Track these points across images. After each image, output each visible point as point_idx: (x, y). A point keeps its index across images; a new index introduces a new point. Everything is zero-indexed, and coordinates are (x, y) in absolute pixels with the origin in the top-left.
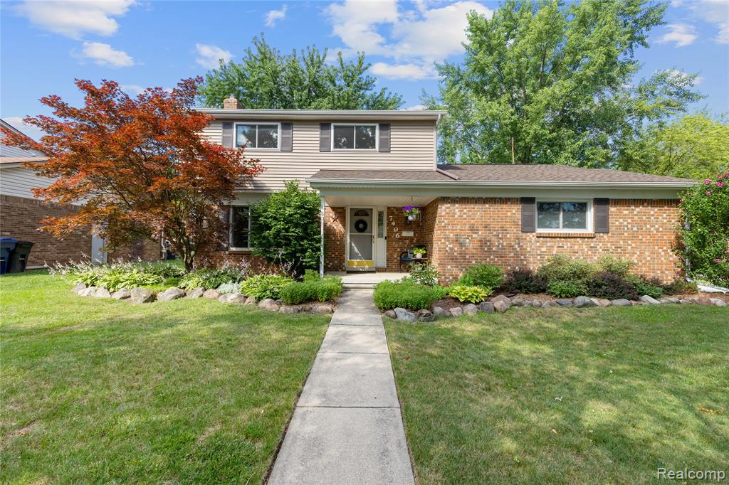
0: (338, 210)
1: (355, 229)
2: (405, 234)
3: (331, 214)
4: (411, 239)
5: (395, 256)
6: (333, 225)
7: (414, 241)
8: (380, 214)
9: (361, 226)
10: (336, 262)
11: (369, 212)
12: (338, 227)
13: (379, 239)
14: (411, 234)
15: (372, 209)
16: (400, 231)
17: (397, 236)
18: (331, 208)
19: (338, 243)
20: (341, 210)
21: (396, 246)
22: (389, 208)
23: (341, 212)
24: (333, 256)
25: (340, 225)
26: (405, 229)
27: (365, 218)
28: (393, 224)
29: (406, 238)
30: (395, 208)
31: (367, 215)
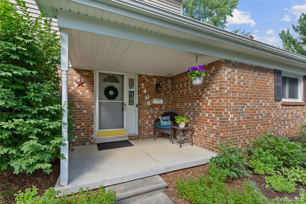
0: (84, 74)
1: (104, 96)
2: (156, 101)
3: (75, 78)
4: (160, 106)
5: (147, 123)
6: (78, 91)
7: (163, 108)
8: (131, 81)
9: (111, 93)
10: (82, 134)
11: (120, 79)
12: (84, 92)
13: (130, 106)
14: (161, 102)
15: (123, 76)
16: (151, 99)
17: (149, 103)
18: (76, 70)
19: (85, 112)
20: (88, 74)
21: (147, 113)
22: (140, 76)
23: (88, 76)
24: (78, 127)
25: (87, 91)
26: (155, 97)
27: (115, 85)
28: (145, 91)
29: (156, 106)
30: (146, 75)
31: (117, 81)
